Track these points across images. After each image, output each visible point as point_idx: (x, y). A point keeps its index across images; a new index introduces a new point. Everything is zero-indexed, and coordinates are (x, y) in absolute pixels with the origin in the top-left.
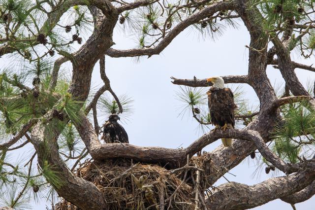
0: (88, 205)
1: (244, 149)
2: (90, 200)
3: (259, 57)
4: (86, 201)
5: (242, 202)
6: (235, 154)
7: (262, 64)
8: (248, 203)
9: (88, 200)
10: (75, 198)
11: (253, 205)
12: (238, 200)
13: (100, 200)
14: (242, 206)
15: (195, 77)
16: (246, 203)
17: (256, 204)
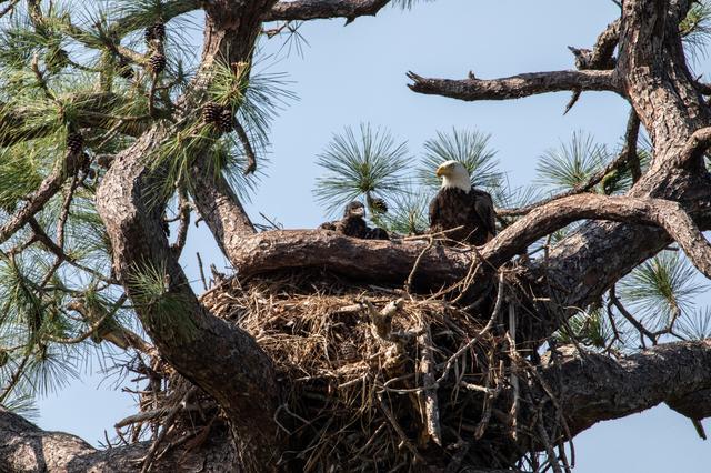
0: (235, 387)
1: (618, 257)
2: (240, 375)
3: (650, 21)
4: (233, 375)
5: (600, 398)
6: (595, 270)
7: (655, 38)
8: (614, 403)
9: (236, 373)
10: (205, 367)
11: (624, 410)
12: (590, 392)
13: (264, 376)
14: (600, 410)
15: (472, 76)
16: (610, 403)
17: (633, 406)
